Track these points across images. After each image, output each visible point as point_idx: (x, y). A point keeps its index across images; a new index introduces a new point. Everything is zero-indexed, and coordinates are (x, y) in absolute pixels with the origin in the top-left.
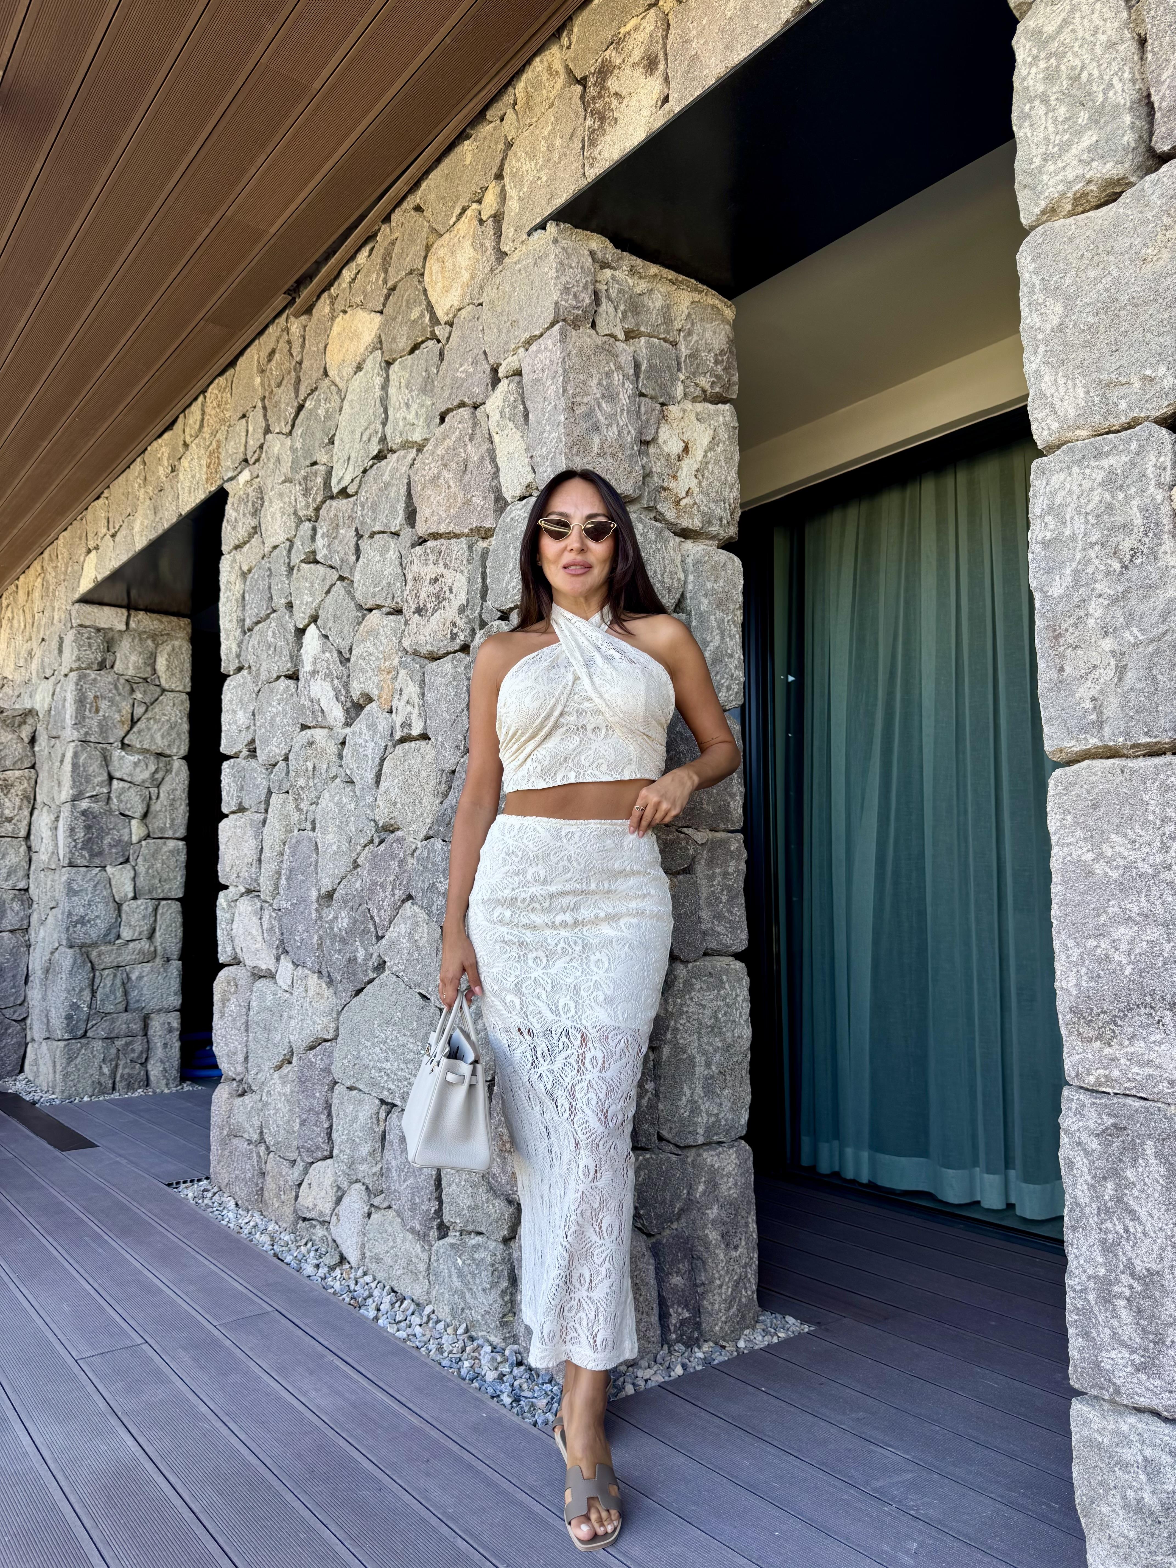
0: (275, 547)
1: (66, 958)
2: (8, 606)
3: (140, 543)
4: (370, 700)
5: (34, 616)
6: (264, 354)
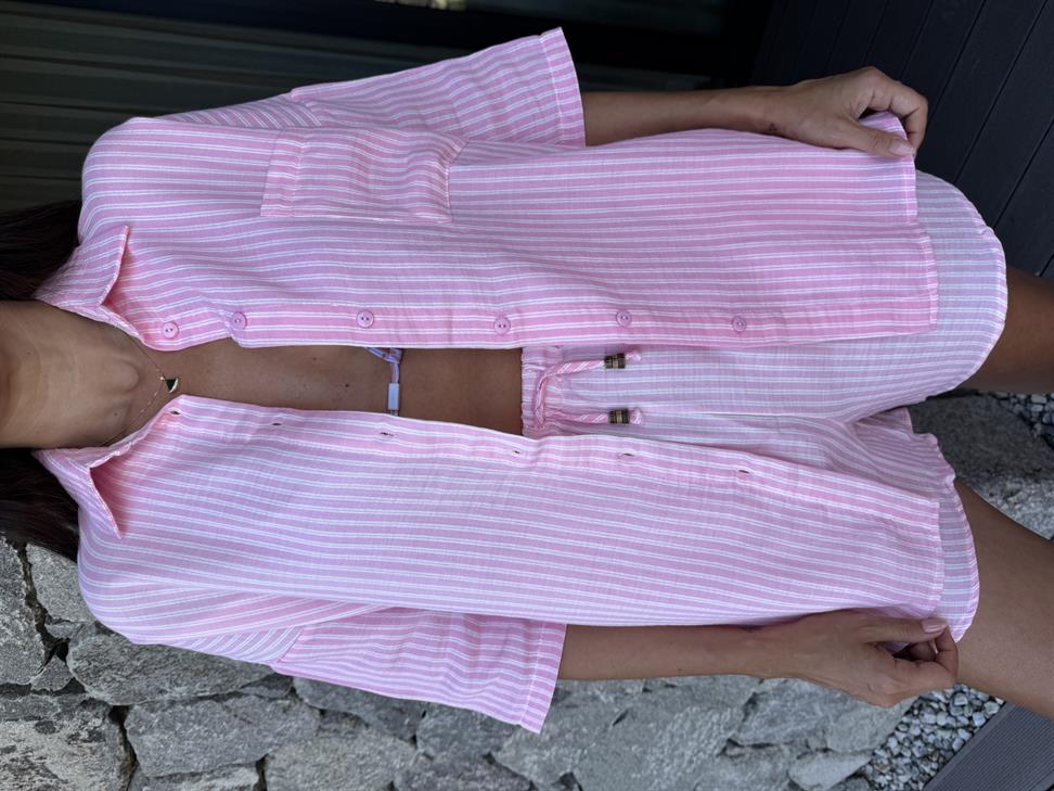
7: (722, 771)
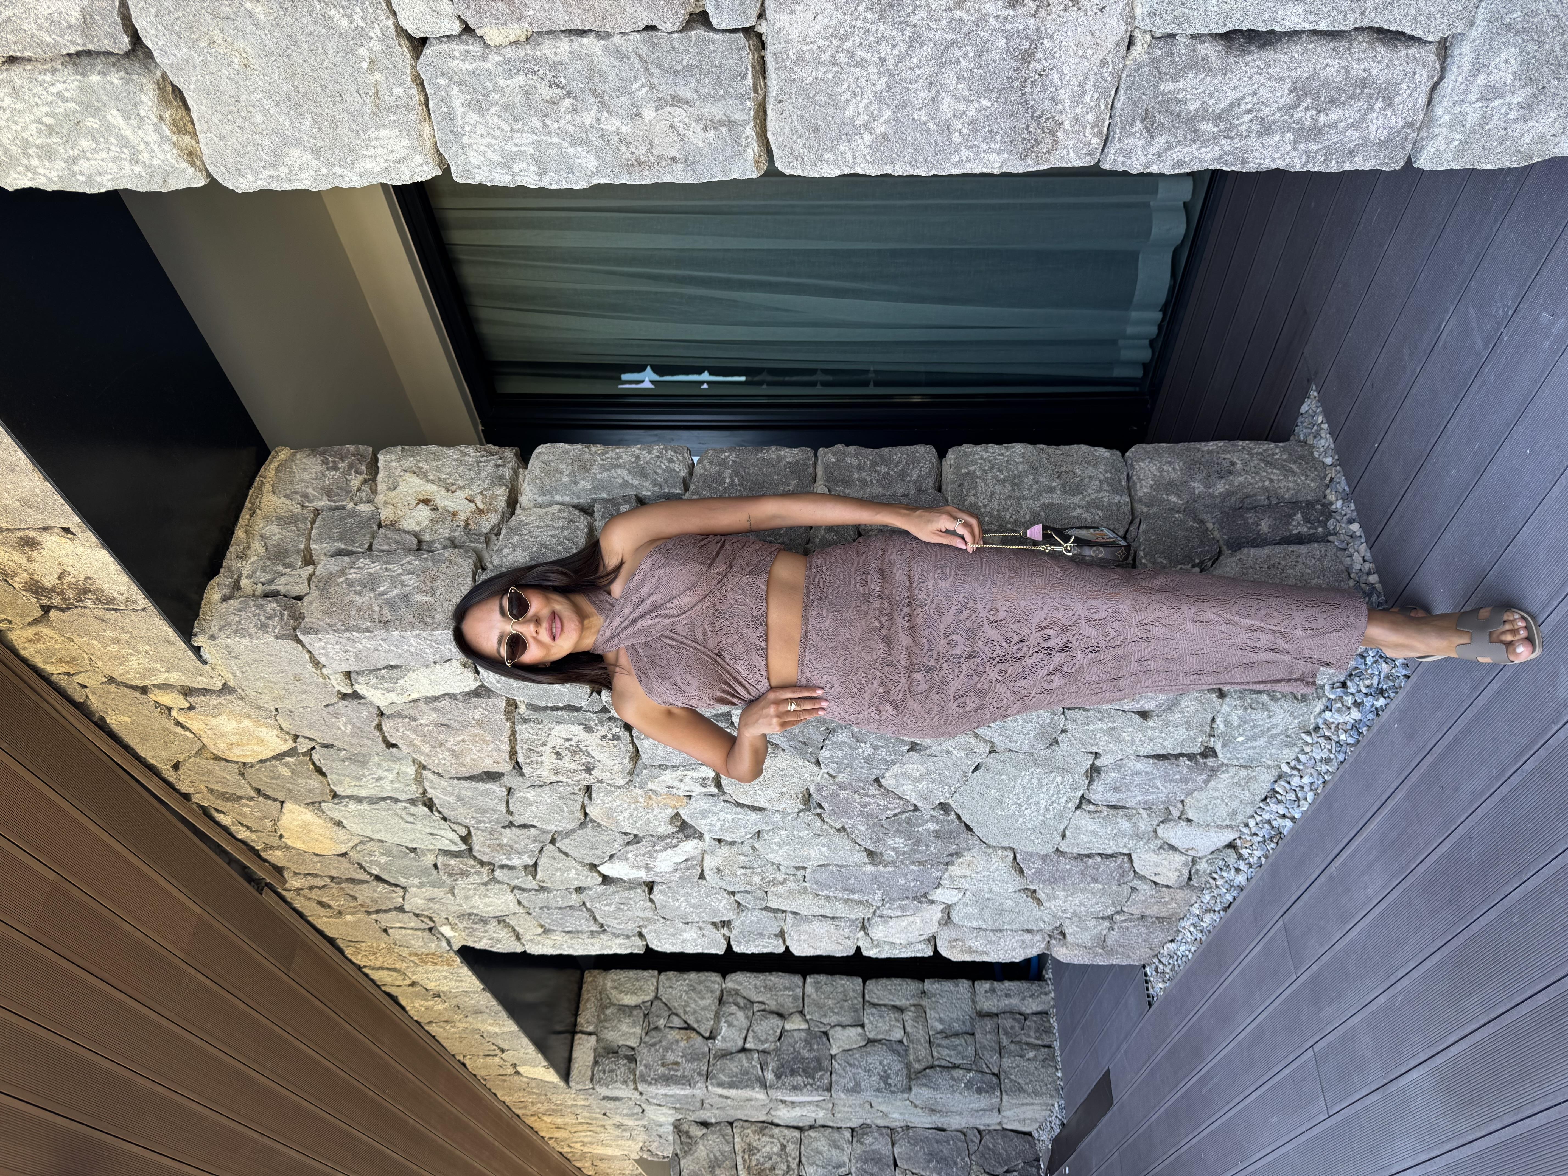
0: (519, 903)
1: (921, 1093)
2: (569, 1146)
3: (511, 1026)
4: (677, 814)
5: (581, 1123)
6: (322, 911)
7: (1082, 822)
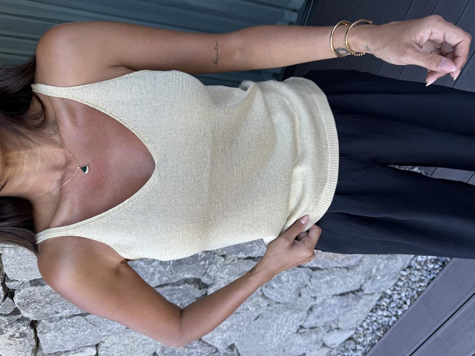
7: (296, 340)
